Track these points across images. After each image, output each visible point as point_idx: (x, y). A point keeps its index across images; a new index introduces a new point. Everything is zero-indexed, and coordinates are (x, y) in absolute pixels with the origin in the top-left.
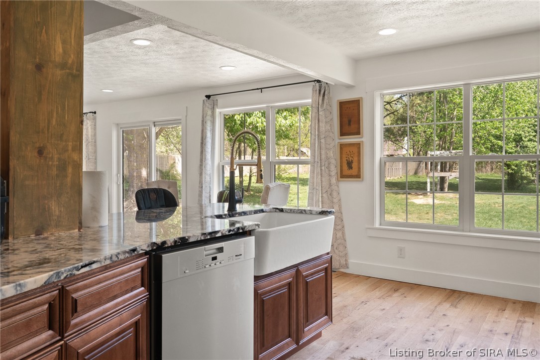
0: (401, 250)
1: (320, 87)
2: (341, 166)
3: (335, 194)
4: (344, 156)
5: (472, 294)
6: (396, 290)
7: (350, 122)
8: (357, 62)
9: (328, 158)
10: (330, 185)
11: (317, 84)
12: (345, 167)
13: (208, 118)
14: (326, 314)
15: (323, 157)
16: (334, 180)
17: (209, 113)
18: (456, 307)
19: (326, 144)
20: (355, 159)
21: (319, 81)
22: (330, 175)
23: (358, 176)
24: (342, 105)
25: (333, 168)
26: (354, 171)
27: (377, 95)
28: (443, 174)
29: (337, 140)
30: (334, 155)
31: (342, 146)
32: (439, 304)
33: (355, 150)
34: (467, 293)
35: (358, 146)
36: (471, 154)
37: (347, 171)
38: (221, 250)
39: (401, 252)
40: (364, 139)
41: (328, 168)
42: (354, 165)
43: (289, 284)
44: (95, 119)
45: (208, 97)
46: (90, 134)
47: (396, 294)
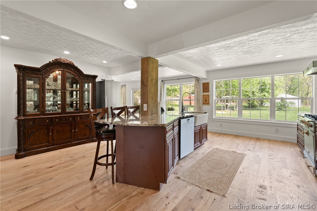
0: (221, 124)
1: (197, 79)
2: (203, 101)
3: (201, 109)
4: (204, 98)
5: (242, 136)
6: (220, 135)
7: (206, 89)
8: (208, 72)
9: (199, 99)
10: (200, 106)
11: (196, 78)
12: (204, 101)
13: (162, 87)
14: (206, 138)
15: (198, 98)
16: (201, 105)
17: (163, 86)
18: (238, 139)
19: (199, 95)
20: (207, 99)
21: (197, 77)
22: (200, 104)
23: (208, 104)
24: (204, 84)
25: (201, 101)
26: (207, 102)
27: (214, 81)
28: (227, 104)
29: (202, 94)
30: (201, 98)
31: (203, 95)
32: (233, 138)
33: (207, 96)
34: (240, 136)
35: (208, 95)
36: (241, 98)
37: (205, 102)
38: (189, 120)
39: (221, 125)
40: (210, 93)
41: (199, 101)
42: (207, 101)
43: (199, 129)
44: (125, 87)
45: (162, 81)
46: (124, 91)
47: (221, 136)
